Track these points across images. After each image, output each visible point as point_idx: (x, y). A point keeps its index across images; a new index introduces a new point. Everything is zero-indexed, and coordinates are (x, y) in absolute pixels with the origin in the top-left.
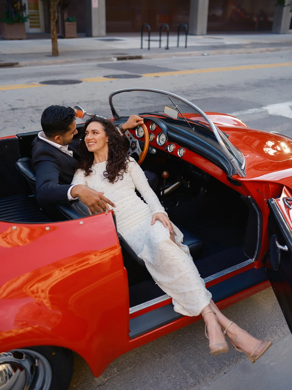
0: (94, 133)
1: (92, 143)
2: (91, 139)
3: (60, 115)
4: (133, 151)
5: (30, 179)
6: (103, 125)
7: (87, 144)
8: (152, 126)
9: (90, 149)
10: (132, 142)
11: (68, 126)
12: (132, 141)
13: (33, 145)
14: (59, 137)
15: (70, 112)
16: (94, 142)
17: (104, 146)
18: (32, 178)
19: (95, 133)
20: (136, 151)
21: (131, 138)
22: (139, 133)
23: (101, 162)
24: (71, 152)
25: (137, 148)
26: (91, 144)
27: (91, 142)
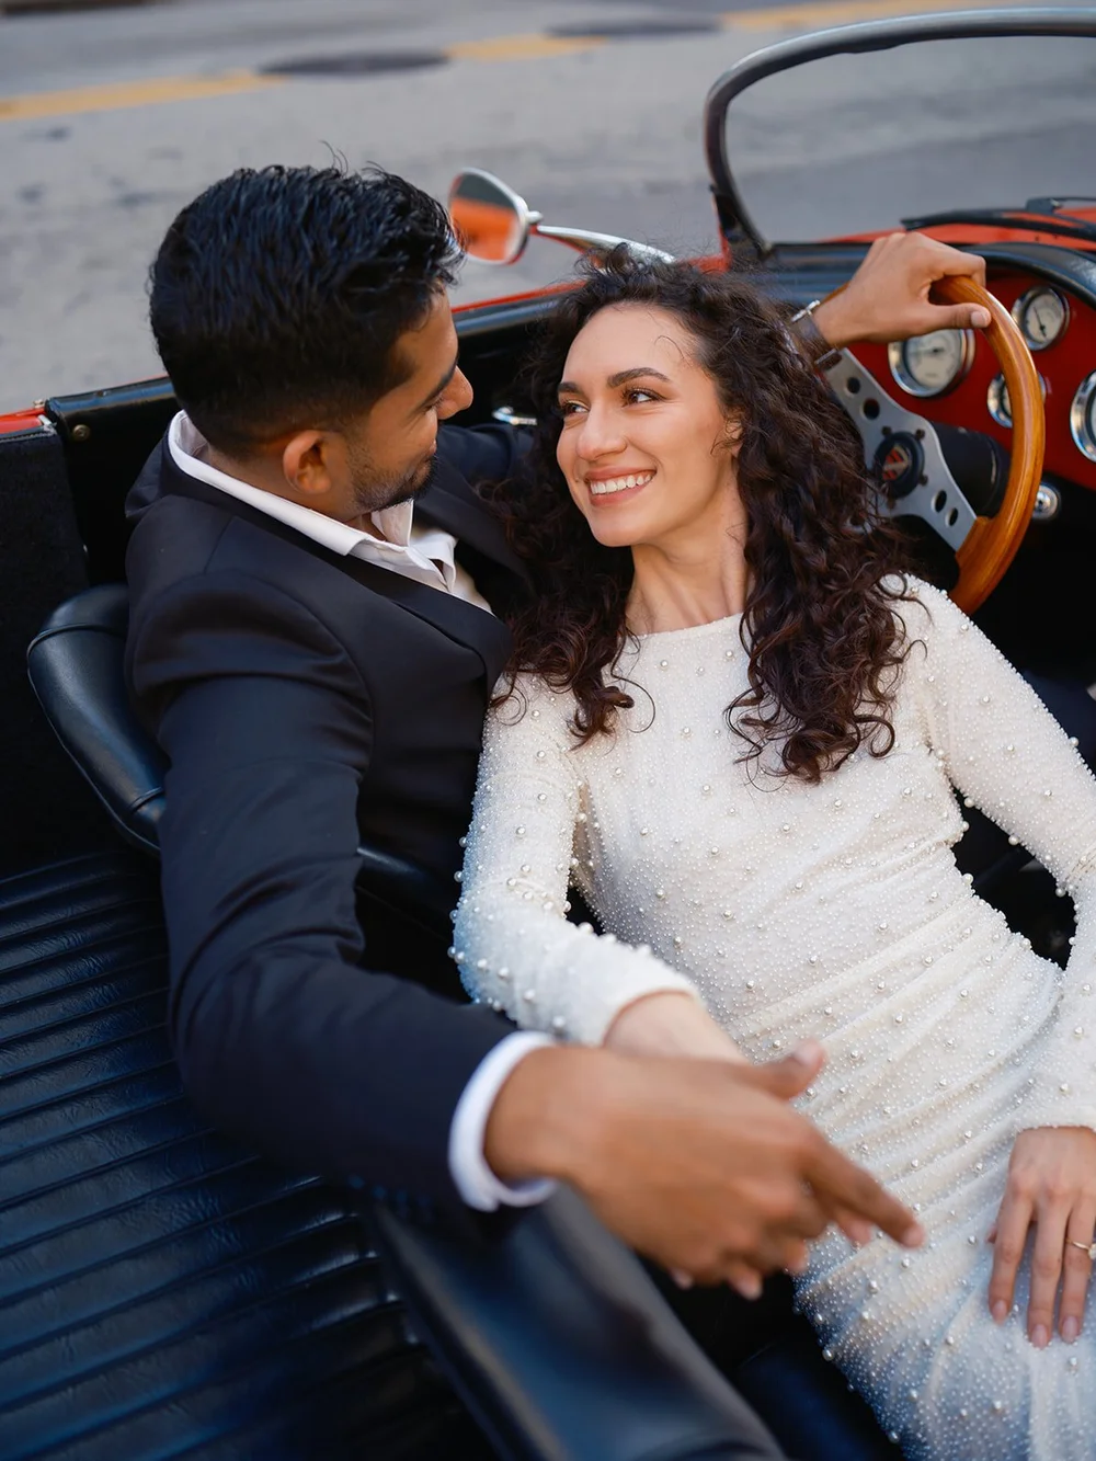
0: (630, 397)
1: (621, 484)
2: (616, 452)
3: (308, 244)
4: (891, 506)
5: (130, 813)
6: (694, 327)
7: (578, 491)
8: (1031, 316)
9: (610, 529)
10: (881, 438)
11: (393, 340)
12: (886, 431)
13: (133, 523)
14: (316, 449)
15: (402, 210)
16: (636, 472)
17: (713, 495)
18: (145, 809)
19: (642, 398)
20: (921, 503)
21: (872, 409)
22: (912, 362)
23: (691, 622)
24: (442, 546)
25: (924, 481)
26: (612, 486)
27: (615, 476)
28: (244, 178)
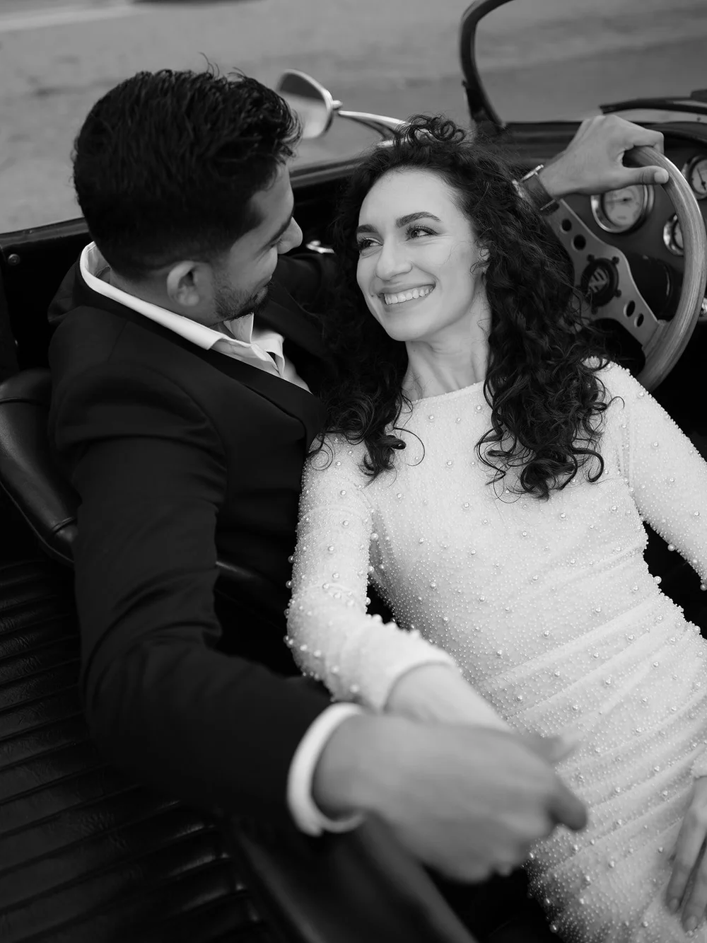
0: (413, 233)
1: (409, 295)
2: (405, 273)
3: (189, 126)
4: (594, 311)
5: (51, 536)
7: (374, 304)
11: (250, 196)
12: (590, 258)
13: (54, 327)
14: (190, 275)
15: (257, 103)
16: (420, 286)
18: (62, 532)
19: (422, 233)
20: (616, 310)
21: (580, 242)
22: (608, 208)
23: (449, 390)
24: (274, 342)
25: (618, 294)
26: (402, 297)
27: (404, 290)
28: (143, 79)
